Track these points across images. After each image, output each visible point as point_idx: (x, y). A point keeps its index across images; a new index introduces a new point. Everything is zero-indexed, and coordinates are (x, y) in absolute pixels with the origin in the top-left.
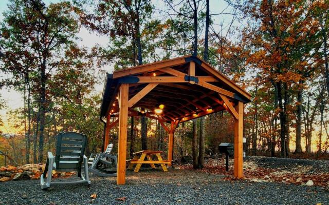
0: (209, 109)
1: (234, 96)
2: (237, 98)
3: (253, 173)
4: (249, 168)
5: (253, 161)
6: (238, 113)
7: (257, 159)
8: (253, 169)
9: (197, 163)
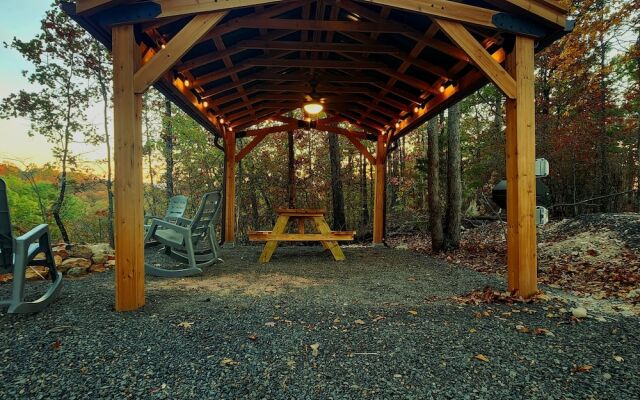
0: (446, 86)
1: (495, 19)
2: (510, 26)
3: (601, 272)
4: (593, 253)
5: (612, 228)
6: (514, 77)
7: (626, 224)
8: (604, 256)
9: (440, 236)
